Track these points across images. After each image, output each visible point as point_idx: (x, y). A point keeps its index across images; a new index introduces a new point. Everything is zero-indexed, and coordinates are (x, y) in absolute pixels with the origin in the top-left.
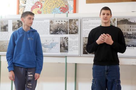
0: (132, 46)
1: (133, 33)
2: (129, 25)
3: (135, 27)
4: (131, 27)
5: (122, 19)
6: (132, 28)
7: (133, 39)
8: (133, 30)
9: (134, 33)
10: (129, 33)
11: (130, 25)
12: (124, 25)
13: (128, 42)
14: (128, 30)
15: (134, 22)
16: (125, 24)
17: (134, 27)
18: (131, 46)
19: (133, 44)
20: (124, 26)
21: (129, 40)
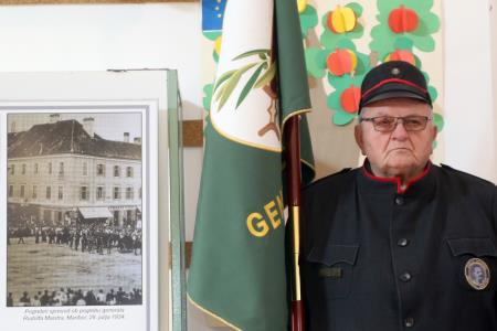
0: (110, 297)
1: (116, 214)
2: (91, 162)
3: (129, 174)
4: (101, 171)
5: (46, 120)
6: (109, 181)
7: (116, 254)
8: (116, 196)
9: (123, 215)
10: (87, 214)
11: (100, 160)
12: (56, 160)
13: (85, 270)
14: (84, 195)
15: (121, 138)
16: (64, 149)
17: (123, 172)
18: (102, 297)
19: (115, 285)
20: (56, 169)
21: (91, 257)
